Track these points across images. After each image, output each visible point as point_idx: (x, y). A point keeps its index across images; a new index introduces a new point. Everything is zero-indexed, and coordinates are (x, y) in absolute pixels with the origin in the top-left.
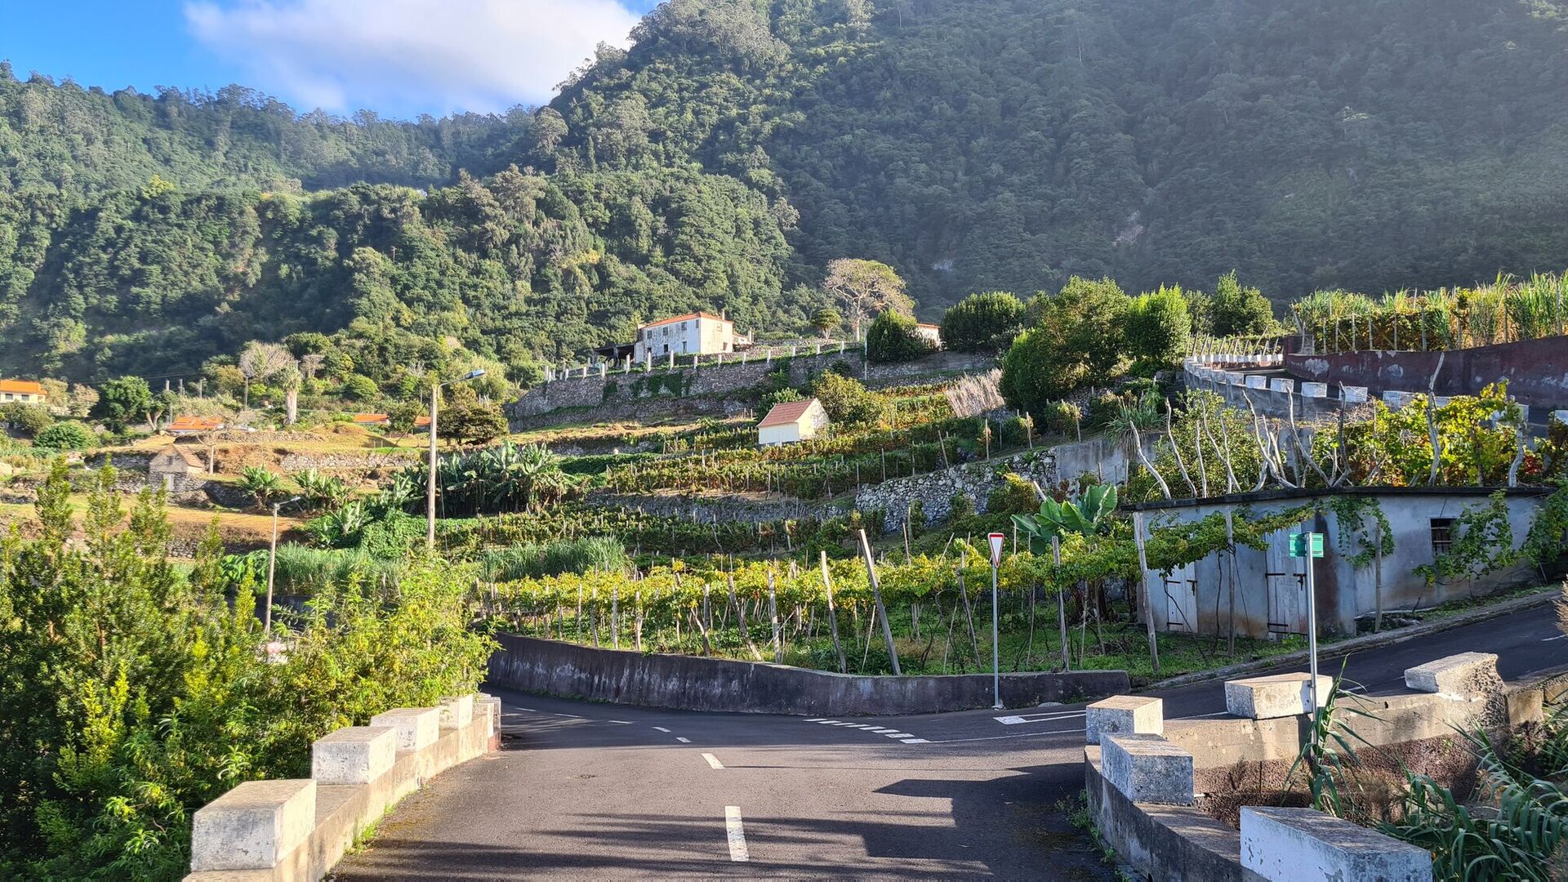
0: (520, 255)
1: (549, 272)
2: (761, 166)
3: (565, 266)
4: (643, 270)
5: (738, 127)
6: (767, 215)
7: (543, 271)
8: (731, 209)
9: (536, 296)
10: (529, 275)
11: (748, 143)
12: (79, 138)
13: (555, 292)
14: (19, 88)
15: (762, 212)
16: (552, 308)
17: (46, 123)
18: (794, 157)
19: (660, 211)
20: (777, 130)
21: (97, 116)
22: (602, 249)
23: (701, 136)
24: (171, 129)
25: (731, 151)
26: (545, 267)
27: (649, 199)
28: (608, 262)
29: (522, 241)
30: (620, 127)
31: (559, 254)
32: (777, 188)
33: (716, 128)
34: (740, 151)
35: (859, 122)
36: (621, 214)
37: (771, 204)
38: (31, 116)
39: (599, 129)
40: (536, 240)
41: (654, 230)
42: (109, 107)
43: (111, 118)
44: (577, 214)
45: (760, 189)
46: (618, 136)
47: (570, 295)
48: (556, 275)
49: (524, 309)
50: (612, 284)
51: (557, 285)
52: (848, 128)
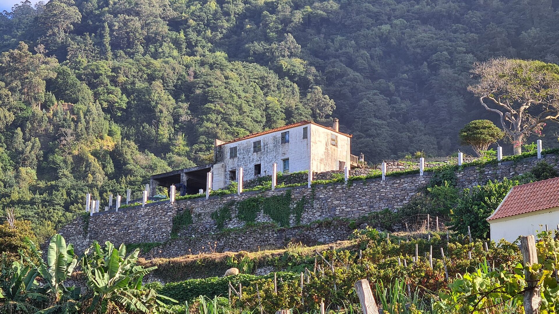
0: (26, 140)
1: (58, 158)
2: (292, 55)
3: (76, 152)
4: (164, 158)
5: (266, 16)
6: (300, 105)
7: (51, 158)
8: (260, 98)
9: (42, 184)
10: (35, 162)
11: (277, 32)
13: (64, 180)
15: (294, 101)
16: (61, 196)
18: (328, 47)
19: (183, 97)
20: (308, 20)
22: (119, 136)
23: (226, 25)
25: (259, 41)
26: (53, 153)
27: (171, 84)
28: (125, 149)
29: (29, 125)
30: (138, 14)
31: (70, 139)
32: (311, 78)
33: (241, 17)
34: (269, 40)
35: (397, 13)
36: (140, 100)
37: (303, 94)
39: (116, 16)
40: (44, 125)
41: (176, 117)
44: (92, 98)
45: (291, 78)
46: (136, 23)
47: (81, 183)
48: (65, 162)
49: (28, 196)
50: (130, 172)
51: (67, 172)
52: (385, 18)
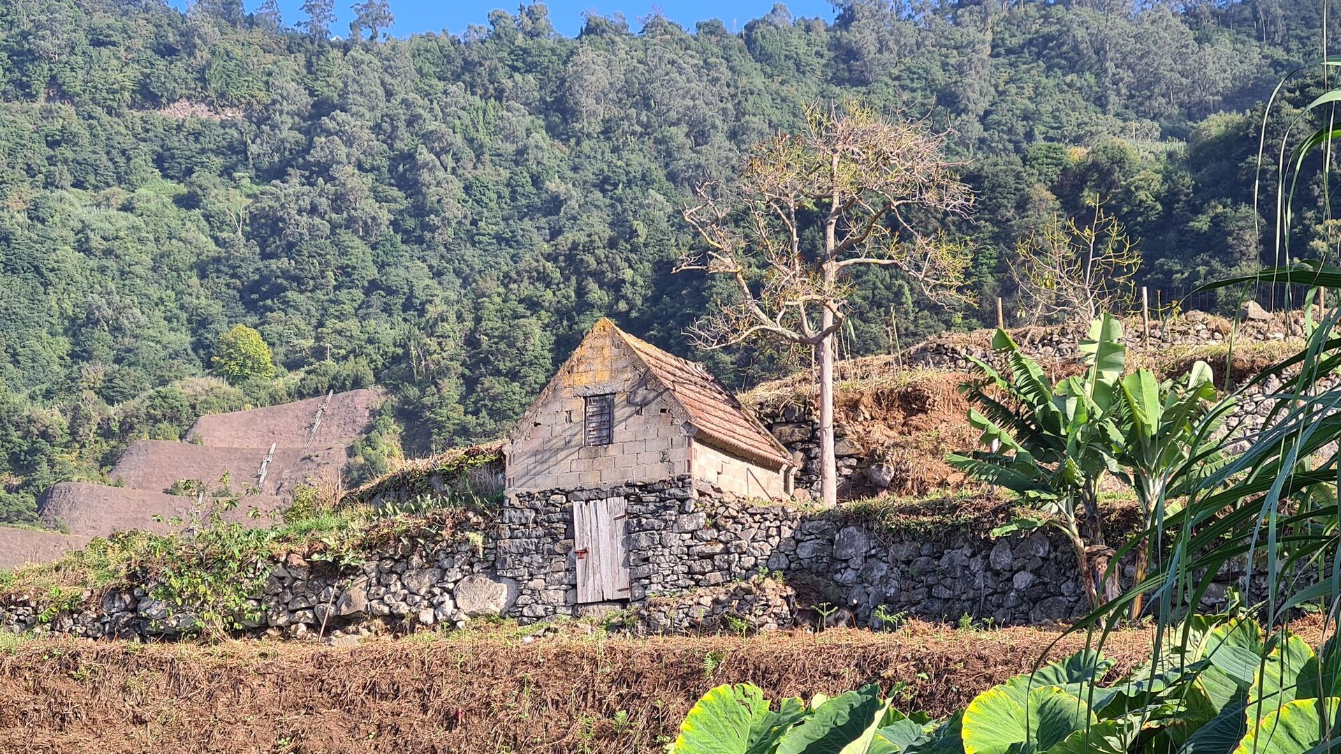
12: (679, 134)
14: (563, 51)
17: (616, 112)
21: (715, 80)
24: (865, 83)
38: (587, 103)
42: (737, 59)
43: (743, 82)
